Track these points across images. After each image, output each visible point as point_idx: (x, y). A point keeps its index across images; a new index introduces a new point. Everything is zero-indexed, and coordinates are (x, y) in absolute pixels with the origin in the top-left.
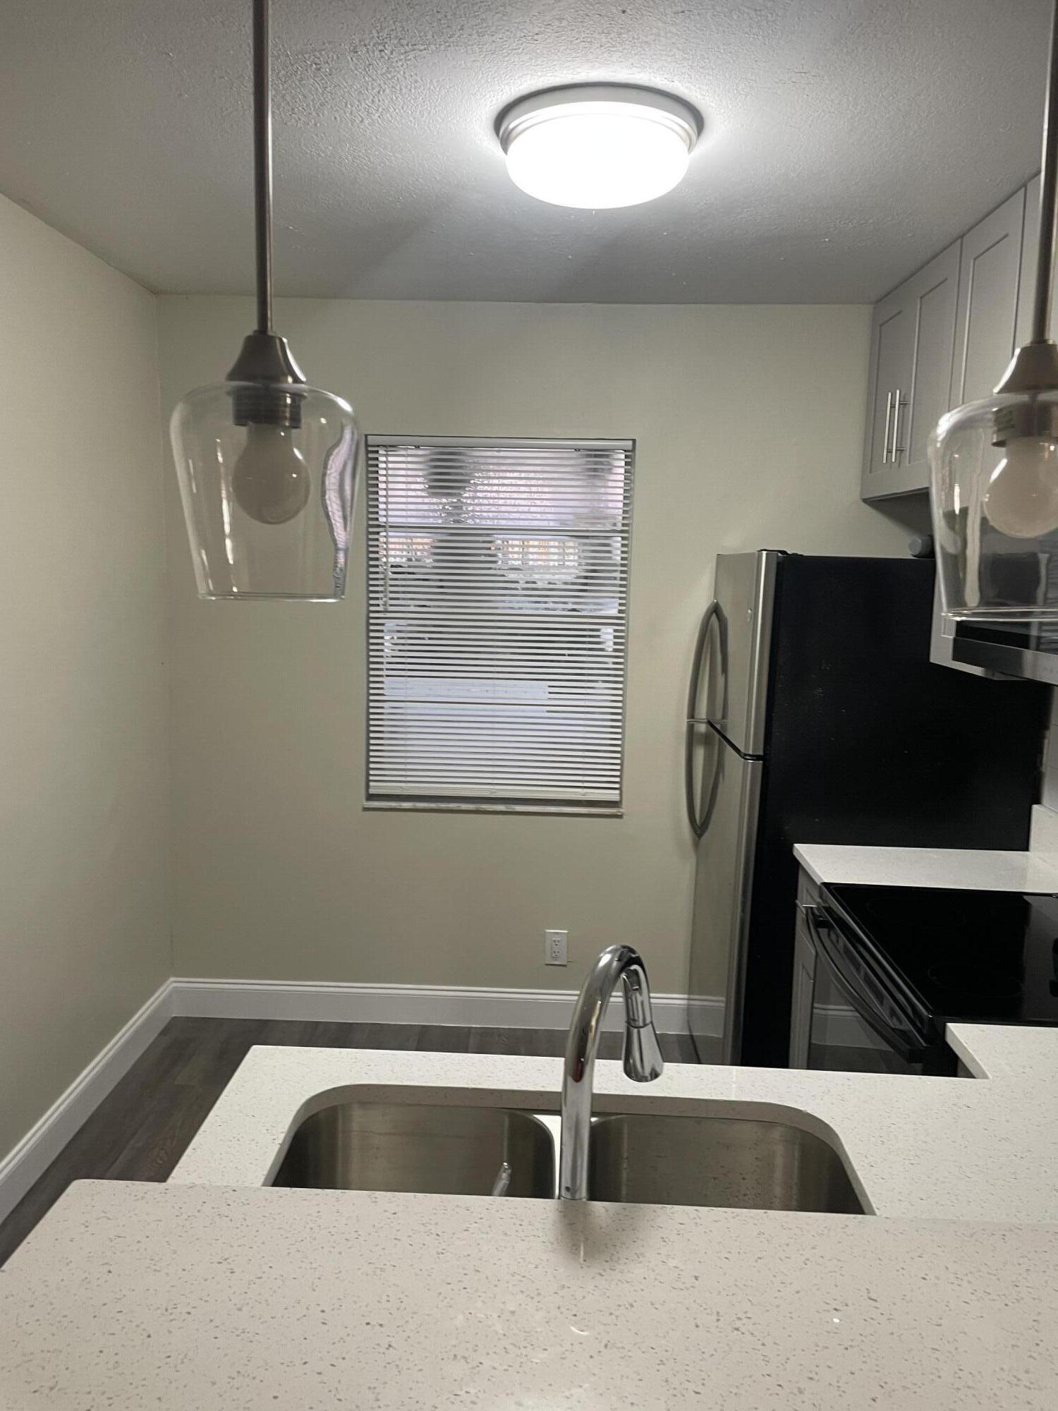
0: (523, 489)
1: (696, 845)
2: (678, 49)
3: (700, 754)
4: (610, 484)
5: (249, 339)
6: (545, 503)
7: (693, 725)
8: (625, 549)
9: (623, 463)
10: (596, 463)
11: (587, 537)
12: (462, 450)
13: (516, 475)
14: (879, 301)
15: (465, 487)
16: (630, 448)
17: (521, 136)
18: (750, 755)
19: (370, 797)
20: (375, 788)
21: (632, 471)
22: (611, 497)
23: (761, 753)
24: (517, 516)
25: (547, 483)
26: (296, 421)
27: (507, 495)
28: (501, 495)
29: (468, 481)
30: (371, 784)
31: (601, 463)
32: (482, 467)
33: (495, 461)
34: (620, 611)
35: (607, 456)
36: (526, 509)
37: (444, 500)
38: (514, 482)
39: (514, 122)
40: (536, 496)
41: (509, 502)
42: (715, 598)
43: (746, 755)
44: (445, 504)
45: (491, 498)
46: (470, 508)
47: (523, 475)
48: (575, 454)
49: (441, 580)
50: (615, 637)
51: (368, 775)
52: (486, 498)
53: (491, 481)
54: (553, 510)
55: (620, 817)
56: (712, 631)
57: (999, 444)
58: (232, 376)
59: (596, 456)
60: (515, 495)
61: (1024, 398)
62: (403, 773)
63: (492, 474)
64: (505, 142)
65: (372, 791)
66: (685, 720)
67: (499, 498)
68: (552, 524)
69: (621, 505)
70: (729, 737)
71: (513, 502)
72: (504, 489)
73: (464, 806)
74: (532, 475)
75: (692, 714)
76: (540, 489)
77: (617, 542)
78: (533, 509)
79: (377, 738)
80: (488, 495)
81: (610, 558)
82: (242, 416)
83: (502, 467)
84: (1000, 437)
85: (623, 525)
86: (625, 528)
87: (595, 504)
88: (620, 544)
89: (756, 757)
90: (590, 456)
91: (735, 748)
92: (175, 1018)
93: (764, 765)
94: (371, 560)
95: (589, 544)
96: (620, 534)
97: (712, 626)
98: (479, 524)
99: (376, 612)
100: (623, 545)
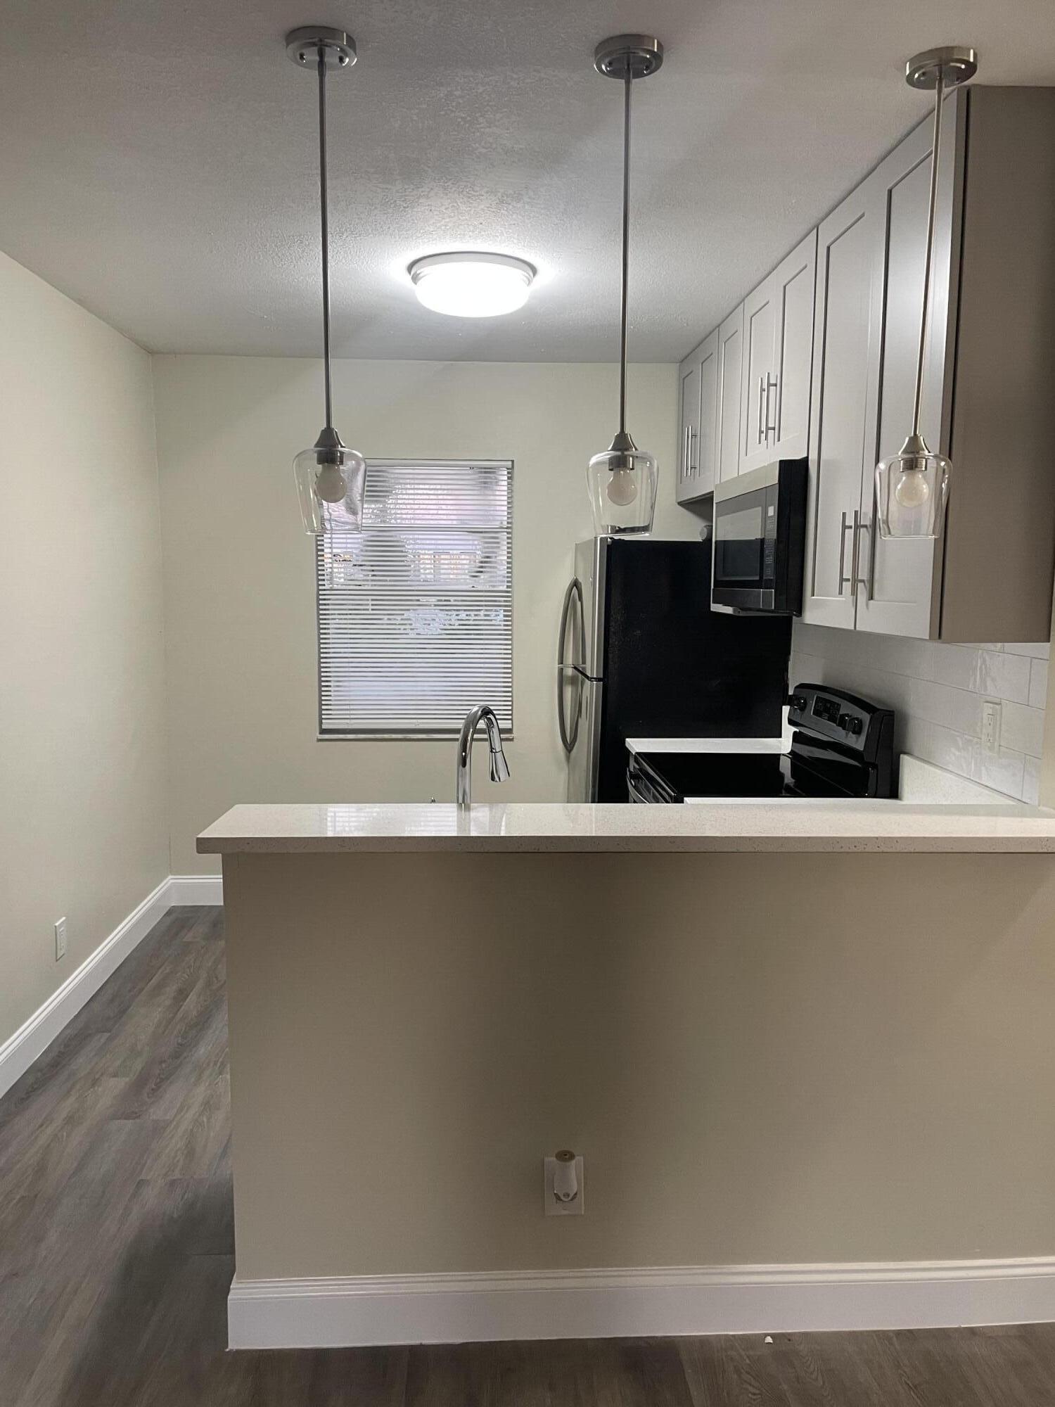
0: (432, 497)
1: (568, 758)
2: (514, 238)
3: (568, 691)
4: (497, 493)
5: (323, 431)
6: (449, 507)
7: (562, 669)
8: (510, 540)
9: (506, 478)
10: (486, 478)
11: (481, 532)
12: (383, 468)
13: (427, 487)
14: (683, 361)
15: (389, 496)
16: (510, 467)
17: (424, 278)
18: (595, 678)
19: (323, 731)
20: (327, 725)
21: (513, 483)
22: (498, 503)
23: (602, 676)
24: (429, 517)
25: (450, 492)
26: (342, 462)
27: (421, 502)
28: (416, 502)
29: (391, 492)
30: (324, 721)
31: (490, 478)
32: (401, 481)
33: (411, 476)
34: (508, 587)
35: (494, 473)
36: (435, 512)
37: (373, 506)
38: (425, 492)
39: (420, 270)
40: (442, 502)
41: (422, 507)
42: (574, 576)
43: (592, 678)
44: (374, 509)
45: (408, 504)
46: (393, 512)
47: (432, 487)
48: (471, 472)
49: (372, 566)
51: (321, 715)
52: (404, 504)
53: (408, 492)
54: (455, 512)
55: (512, 740)
57: (611, 470)
58: (317, 446)
59: (485, 472)
60: (427, 502)
61: (619, 453)
62: (348, 712)
63: (408, 486)
64: (415, 279)
65: (324, 727)
66: (556, 666)
67: (414, 504)
68: (455, 522)
69: (505, 508)
70: (585, 672)
71: (424, 507)
72: (419, 497)
73: (394, 736)
74: (439, 487)
75: (561, 661)
76: (445, 497)
77: (503, 536)
78: (440, 512)
79: (327, 686)
80: (407, 502)
81: (499, 547)
82: (320, 461)
83: (416, 481)
84: (611, 468)
85: (508, 523)
86: (509, 525)
87: (487, 508)
88: (506, 537)
89: (598, 680)
90: (481, 472)
91: (587, 677)
92: (174, 906)
93: (603, 684)
94: (319, 551)
95: (484, 538)
96: (506, 530)
97: (573, 597)
98: (400, 524)
99: (324, 590)
100: (508, 538)
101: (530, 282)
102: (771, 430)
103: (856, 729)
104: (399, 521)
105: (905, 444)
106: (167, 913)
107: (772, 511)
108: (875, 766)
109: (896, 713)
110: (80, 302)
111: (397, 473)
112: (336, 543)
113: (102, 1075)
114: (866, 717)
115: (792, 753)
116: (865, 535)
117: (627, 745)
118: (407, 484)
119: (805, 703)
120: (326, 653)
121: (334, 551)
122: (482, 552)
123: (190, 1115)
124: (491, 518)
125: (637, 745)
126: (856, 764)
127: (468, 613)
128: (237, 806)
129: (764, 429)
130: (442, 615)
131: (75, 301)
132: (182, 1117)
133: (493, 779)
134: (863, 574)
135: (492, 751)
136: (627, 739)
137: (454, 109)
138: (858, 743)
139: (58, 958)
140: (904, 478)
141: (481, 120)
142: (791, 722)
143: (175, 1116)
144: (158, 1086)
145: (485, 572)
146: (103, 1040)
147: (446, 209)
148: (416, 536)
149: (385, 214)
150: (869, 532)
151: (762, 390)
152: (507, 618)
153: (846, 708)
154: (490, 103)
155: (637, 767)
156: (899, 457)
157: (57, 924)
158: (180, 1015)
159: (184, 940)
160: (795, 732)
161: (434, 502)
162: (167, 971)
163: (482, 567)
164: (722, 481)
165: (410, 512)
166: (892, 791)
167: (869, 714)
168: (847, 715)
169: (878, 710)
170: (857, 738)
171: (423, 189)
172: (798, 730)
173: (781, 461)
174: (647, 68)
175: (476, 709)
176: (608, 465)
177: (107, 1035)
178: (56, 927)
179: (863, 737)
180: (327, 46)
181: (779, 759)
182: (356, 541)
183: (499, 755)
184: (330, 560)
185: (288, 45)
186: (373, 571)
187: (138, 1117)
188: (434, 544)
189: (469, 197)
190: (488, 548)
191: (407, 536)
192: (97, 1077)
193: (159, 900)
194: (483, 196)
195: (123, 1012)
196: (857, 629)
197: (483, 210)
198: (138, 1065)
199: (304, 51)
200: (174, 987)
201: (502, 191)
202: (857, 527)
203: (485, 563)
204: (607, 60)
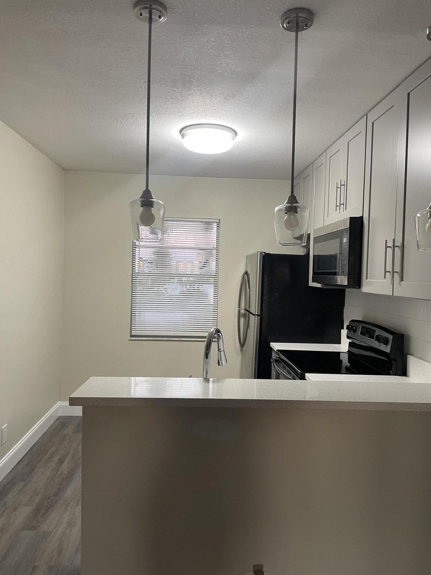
1: (241, 351)
2: (229, 117)
3: (242, 320)
4: (212, 233)
5: (144, 191)
6: (191, 238)
7: (240, 310)
8: (217, 253)
9: (216, 227)
10: (207, 226)
11: (204, 249)
13: (182, 229)
15: (165, 233)
16: (218, 222)
17: (187, 136)
18: (256, 315)
19: (132, 336)
20: (134, 333)
21: (219, 229)
22: (212, 237)
23: (260, 314)
25: (192, 232)
26: (153, 206)
30: (132, 331)
31: (209, 226)
32: (171, 227)
33: (175, 225)
34: (216, 274)
35: (211, 224)
39: (186, 132)
40: (188, 236)
41: (179, 238)
42: (246, 269)
43: (255, 315)
46: (167, 240)
47: (184, 230)
48: (201, 224)
49: (156, 263)
50: (214, 290)
51: (131, 328)
52: (171, 237)
53: (174, 231)
54: (193, 241)
56: (245, 279)
58: (141, 198)
59: (208, 224)
60: (181, 236)
61: (290, 205)
62: (143, 328)
63: (174, 229)
64: (183, 136)
65: (132, 334)
66: (237, 309)
67: (176, 237)
68: (193, 245)
69: (216, 239)
70: (251, 312)
72: (178, 234)
73: (164, 339)
74: (187, 230)
75: (239, 307)
76: (189, 234)
77: (214, 252)
78: (187, 240)
79: (134, 316)
80: (173, 236)
81: (212, 256)
82: (142, 205)
83: (177, 227)
84: (286, 212)
85: (217, 246)
86: (217, 247)
87: (207, 239)
88: (215, 252)
89: (258, 315)
90: (206, 224)
91: (252, 314)
92: (60, 416)
93: (260, 318)
94: (134, 256)
95: (206, 252)
96: (215, 249)
97: (245, 278)
98: (170, 245)
99: (135, 273)
100: (216, 252)
101: (234, 139)
102: (342, 205)
103: (385, 343)
104: (169, 244)
105: (430, 206)
106: (57, 419)
107: (345, 240)
108: (395, 360)
109: (405, 336)
110: (33, 144)
111: (169, 224)
112: (141, 253)
113: (19, 505)
114: (390, 337)
115: (348, 351)
116: (398, 251)
117: (271, 346)
118: (173, 228)
119: (356, 329)
120: (135, 301)
121: (140, 256)
122: (205, 258)
123: (61, 529)
124: (209, 243)
125: (276, 346)
126: (385, 359)
127: (190, 286)
128: (92, 378)
129: (338, 204)
130: (179, 287)
131: (31, 144)
132: (56, 530)
133: (219, 364)
134: (397, 268)
135: (219, 351)
136: (271, 343)
137: (210, 48)
138: (387, 349)
139: (3, 443)
140: (430, 221)
141: (222, 54)
142: (348, 337)
143: (53, 529)
144: (47, 511)
145: (207, 267)
146: (21, 486)
147: (200, 102)
148: (176, 251)
149: (172, 103)
150: (400, 249)
151: (338, 188)
152: (215, 287)
153: (378, 332)
154: (227, 45)
155: (278, 356)
156: (427, 211)
157: (3, 428)
158: (59, 473)
159: (64, 433)
160: (350, 342)
161: (185, 236)
162: (55, 449)
163: (205, 265)
164: (324, 225)
165: (174, 240)
166: (404, 372)
167: (392, 335)
168: (380, 335)
169: (396, 333)
170: (386, 347)
171: (191, 91)
172: (351, 341)
173: (350, 217)
174: (306, 26)
175: (212, 330)
176: (284, 211)
177: (24, 482)
178: (2, 429)
179: (389, 347)
180: (153, 9)
181: (340, 354)
182: (150, 252)
183: (222, 352)
184: (138, 260)
185: (134, 9)
186: (157, 265)
187: (35, 529)
188: (184, 254)
189: (211, 96)
190: (207, 256)
191: (172, 251)
192: (17, 506)
193: (54, 412)
194: (217, 95)
195: (33, 470)
196: (394, 295)
197: (217, 102)
198: (37, 499)
199: (142, 12)
200: (57, 458)
201: (227, 93)
202: (394, 246)
203: (206, 263)
204: (287, 21)
